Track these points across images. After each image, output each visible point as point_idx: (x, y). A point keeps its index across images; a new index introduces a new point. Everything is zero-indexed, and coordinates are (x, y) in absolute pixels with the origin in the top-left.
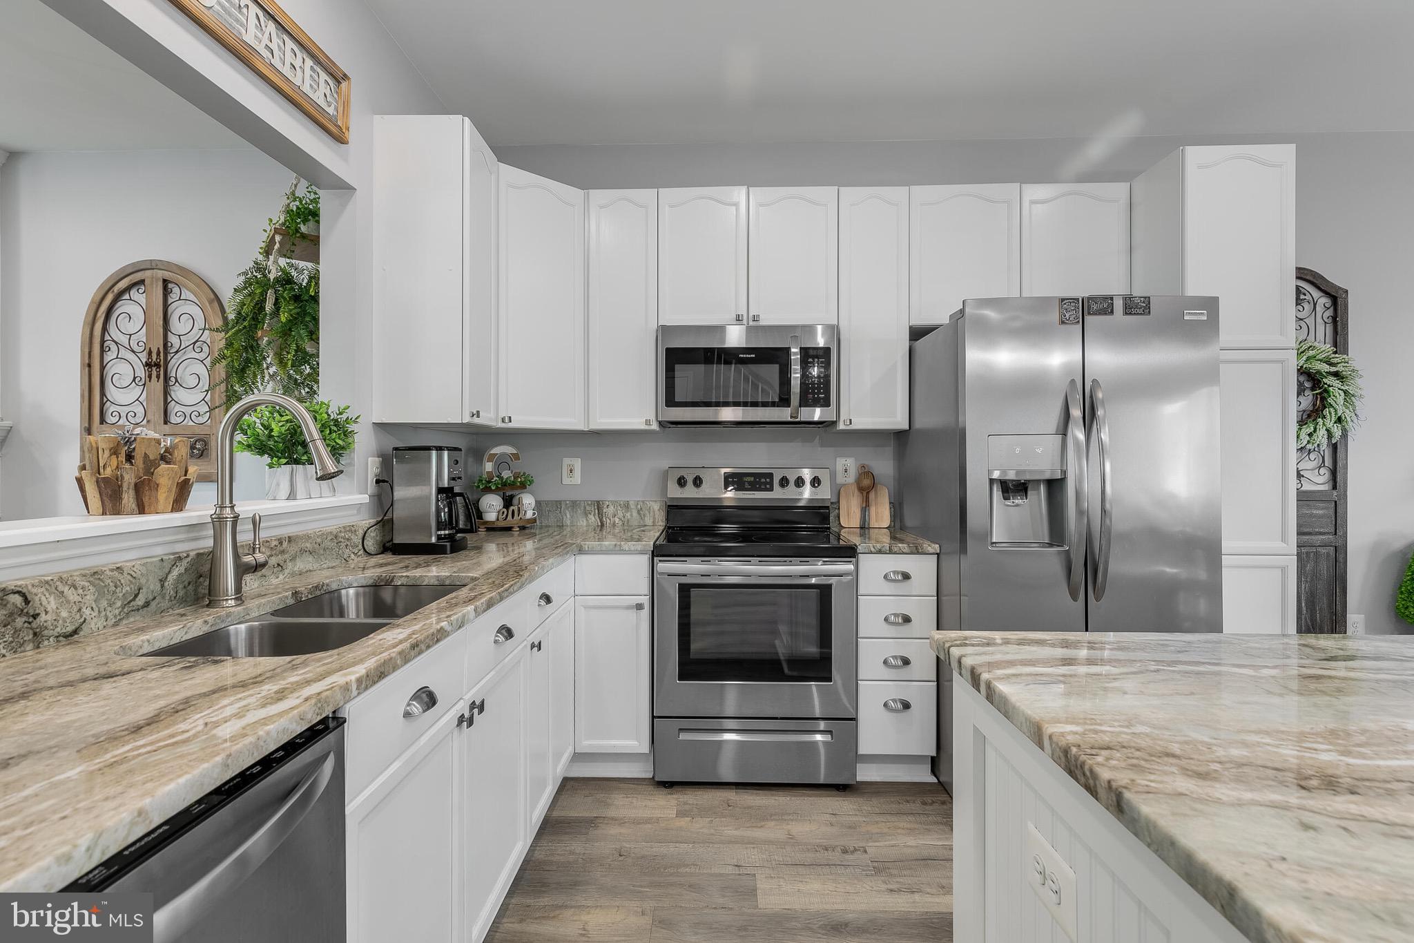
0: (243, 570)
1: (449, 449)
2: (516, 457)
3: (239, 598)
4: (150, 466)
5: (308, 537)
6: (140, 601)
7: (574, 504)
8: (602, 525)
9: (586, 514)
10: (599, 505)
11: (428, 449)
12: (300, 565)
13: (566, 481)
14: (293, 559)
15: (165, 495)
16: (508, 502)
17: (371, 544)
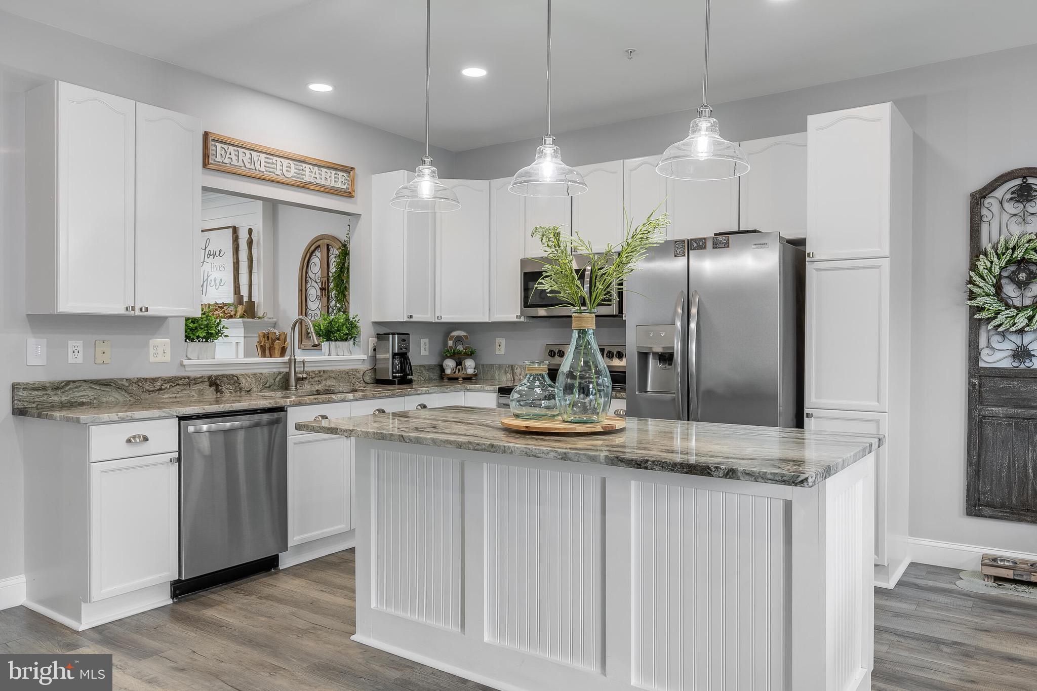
0: (298, 380)
1: (398, 334)
2: (466, 337)
3: (296, 389)
4: (273, 341)
5: (332, 372)
6: (268, 385)
7: (500, 367)
8: (514, 380)
9: (506, 373)
10: (512, 368)
11: (389, 334)
12: (329, 382)
13: (497, 352)
14: (326, 380)
15: (277, 351)
16: (459, 363)
17: (368, 379)
